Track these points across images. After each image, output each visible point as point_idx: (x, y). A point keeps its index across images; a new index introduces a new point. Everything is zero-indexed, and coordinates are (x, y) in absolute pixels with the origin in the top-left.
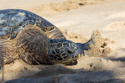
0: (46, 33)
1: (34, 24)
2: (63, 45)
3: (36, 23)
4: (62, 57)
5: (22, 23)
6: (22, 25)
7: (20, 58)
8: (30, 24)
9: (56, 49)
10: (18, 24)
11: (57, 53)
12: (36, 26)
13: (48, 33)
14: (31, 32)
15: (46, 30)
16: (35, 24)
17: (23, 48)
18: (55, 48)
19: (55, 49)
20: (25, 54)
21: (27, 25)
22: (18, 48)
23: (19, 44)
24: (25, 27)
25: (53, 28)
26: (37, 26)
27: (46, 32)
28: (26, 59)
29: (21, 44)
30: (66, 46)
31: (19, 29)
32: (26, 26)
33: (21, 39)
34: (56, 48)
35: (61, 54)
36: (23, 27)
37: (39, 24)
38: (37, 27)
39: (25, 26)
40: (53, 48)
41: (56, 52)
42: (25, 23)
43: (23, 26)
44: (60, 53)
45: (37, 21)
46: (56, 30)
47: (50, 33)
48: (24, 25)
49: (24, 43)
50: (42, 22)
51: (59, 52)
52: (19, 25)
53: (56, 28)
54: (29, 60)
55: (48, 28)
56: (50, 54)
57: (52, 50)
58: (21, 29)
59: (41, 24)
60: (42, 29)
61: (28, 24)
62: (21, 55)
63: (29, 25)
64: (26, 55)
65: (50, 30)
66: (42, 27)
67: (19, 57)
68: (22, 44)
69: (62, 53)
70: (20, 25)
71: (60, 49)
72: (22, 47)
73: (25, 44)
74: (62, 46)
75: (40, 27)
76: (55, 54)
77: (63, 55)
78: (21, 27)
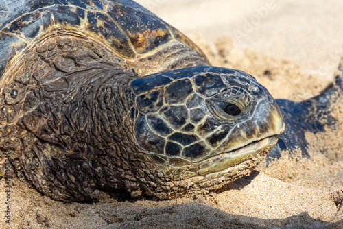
0: (132, 60)
1: (78, 22)
2: (194, 87)
3: (86, 14)
4: (203, 139)
5: (24, 18)
6: (25, 26)
7: (15, 173)
8: (60, 21)
9: (166, 108)
10: (4, 24)
11: (176, 128)
12: (87, 32)
13: (141, 60)
14: (65, 54)
15: (132, 47)
16: (84, 22)
17: (27, 129)
18: (162, 107)
19: (162, 110)
20: (36, 156)
21: (46, 26)
22: (6, 128)
23: (10, 111)
24: (39, 35)
25: (165, 39)
26: (90, 28)
27: (133, 57)
28: (42, 178)
29: (21, 111)
30: (208, 86)
31: (13, 44)
32: (41, 33)
33: (20, 91)
34: (165, 105)
35: (197, 126)
36: (27, 36)
37: (100, 23)
38: (92, 34)
39: (38, 29)
40: (151, 107)
41: (172, 124)
42: (37, 16)
43: (29, 30)
44: (189, 121)
45: (91, 8)
46: (179, 46)
47: (150, 59)
48: (34, 26)
49: (34, 108)
50: (113, 12)
51: (183, 122)
52: (8, 26)
53: (178, 36)
54: (56, 182)
55: (141, 36)
56: (146, 138)
57: (149, 117)
58: (17, 44)
59: (111, 19)
60: (114, 44)
61: (50, 24)
62: (17, 159)
63: (57, 26)
64: (41, 159)
65: (151, 48)
66: (117, 35)
67: (12, 170)
68: (25, 110)
69: (197, 120)
70: (16, 27)
71: (184, 104)
72: (22, 125)
73: (39, 109)
74: (190, 91)
75: (106, 36)
76: (167, 130)
77: (205, 128)
78: (21, 38)
